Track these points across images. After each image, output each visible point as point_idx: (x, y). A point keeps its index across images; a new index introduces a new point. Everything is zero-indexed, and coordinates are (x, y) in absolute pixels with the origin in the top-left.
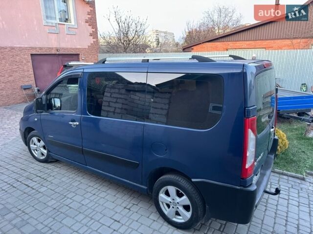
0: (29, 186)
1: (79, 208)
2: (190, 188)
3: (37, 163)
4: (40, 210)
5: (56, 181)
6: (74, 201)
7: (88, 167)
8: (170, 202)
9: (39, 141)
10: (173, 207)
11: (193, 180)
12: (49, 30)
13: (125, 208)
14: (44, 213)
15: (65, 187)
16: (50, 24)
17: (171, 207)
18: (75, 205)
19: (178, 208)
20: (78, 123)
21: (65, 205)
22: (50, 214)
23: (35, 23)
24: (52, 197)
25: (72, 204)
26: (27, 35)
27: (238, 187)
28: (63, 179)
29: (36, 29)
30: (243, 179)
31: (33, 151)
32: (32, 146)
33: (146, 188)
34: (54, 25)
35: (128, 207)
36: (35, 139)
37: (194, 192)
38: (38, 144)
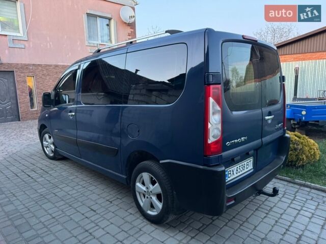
0: (30, 176)
1: (63, 196)
2: (161, 173)
3: (48, 160)
4: (29, 194)
5: (55, 175)
6: (62, 190)
7: (82, 159)
8: (145, 191)
9: (50, 137)
10: (147, 197)
11: (161, 162)
12: (91, 50)
13: (107, 200)
14: (30, 197)
15: (60, 179)
16: (92, 45)
17: (146, 197)
18: (61, 194)
19: (151, 198)
20: (73, 114)
21: (52, 193)
22: (35, 199)
23: (78, 43)
24: (45, 186)
25: (59, 193)
26: (70, 54)
27: (201, 167)
28: (63, 174)
29: (79, 49)
30: (206, 156)
31: (45, 148)
32: (44, 143)
33: (124, 177)
34: (96, 45)
35: (111, 200)
36: (47, 136)
37: (165, 178)
38: (49, 141)
